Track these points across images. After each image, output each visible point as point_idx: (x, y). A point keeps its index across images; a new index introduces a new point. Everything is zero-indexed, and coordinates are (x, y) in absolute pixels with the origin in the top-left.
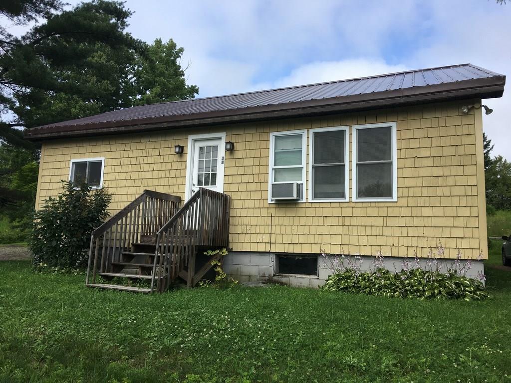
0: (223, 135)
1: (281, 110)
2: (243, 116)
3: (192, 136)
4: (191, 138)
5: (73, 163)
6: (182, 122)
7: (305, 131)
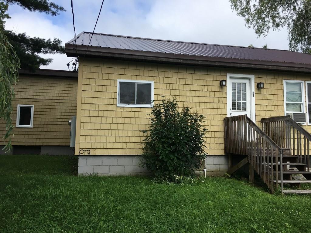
0: (252, 77)
1: (299, 68)
2: (275, 67)
3: (229, 74)
4: (229, 75)
5: (120, 82)
6: (232, 64)
7: (303, 82)
